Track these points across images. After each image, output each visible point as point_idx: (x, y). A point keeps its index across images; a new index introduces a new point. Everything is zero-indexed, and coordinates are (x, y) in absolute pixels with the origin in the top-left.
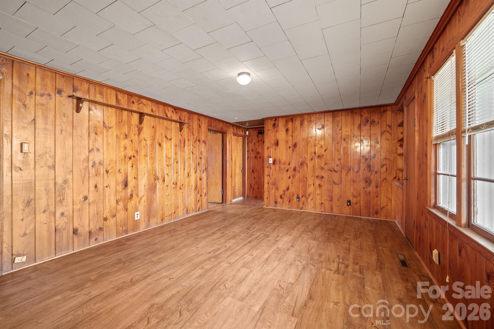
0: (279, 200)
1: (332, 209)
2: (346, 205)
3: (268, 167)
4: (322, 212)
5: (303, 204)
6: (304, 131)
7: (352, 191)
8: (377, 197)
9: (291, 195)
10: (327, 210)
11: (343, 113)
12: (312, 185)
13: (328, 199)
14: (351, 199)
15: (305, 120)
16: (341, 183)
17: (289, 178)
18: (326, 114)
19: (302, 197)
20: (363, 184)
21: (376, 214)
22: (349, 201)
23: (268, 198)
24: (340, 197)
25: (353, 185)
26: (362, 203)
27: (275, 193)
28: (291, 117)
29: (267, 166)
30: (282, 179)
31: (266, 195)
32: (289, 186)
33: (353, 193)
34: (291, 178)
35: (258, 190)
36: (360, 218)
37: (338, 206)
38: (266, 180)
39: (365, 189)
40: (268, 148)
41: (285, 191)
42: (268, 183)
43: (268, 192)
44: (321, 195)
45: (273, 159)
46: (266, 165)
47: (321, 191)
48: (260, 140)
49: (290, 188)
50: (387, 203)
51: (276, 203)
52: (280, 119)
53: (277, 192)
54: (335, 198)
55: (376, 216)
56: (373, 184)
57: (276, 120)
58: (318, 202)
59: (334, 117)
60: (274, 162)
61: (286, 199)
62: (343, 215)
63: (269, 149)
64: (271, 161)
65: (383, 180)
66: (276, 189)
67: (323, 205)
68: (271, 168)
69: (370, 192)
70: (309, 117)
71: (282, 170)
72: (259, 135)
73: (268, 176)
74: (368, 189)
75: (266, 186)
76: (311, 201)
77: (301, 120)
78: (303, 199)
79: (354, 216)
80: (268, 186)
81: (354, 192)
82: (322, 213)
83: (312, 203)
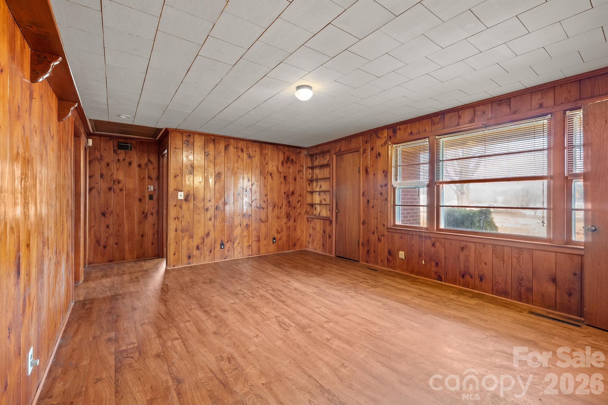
0: (195, 252)
1: (259, 250)
2: (271, 243)
3: (175, 206)
4: (250, 255)
5: (228, 251)
6: (229, 159)
7: (277, 227)
8: (295, 230)
9: (213, 242)
10: (255, 251)
11: (270, 146)
12: (239, 226)
13: (256, 240)
14: (276, 235)
15: (231, 145)
16: (267, 221)
17: (210, 219)
18: (254, 143)
19: (228, 242)
20: (285, 220)
21: (294, 246)
22: (274, 239)
23: (176, 254)
24: (267, 236)
25: (278, 221)
26: (285, 238)
27: (189, 243)
28: (213, 138)
29: (175, 204)
30: (199, 222)
31: (171, 248)
32: (210, 230)
33: (277, 230)
34: (213, 219)
35: (115, 246)
36: (284, 253)
37: (265, 246)
38: (172, 225)
39: (287, 224)
40: (175, 177)
41: (204, 238)
42: (176, 231)
43: (175, 243)
44: (249, 236)
45: (185, 193)
46: (171, 203)
47: (249, 232)
48: (121, 159)
49: (211, 233)
50: (301, 234)
51: (189, 257)
52: (197, 137)
53: (191, 242)
54: (262, 237)
55: (294, 248)
56: (292, 220)
57: (189, 136)
58: (246, 244)
59: (261, 149)
60: (187, 199)
61: (206, 250)
62: (270, 254)
63: (177, 177)
64: (181, 196)
65: (299, 215)
66: (190, 238)
67: (251, 247)
68: (181, 207)
69: (290, 227)
70: (235, 143)
71: (199, 209)
72: (119, 151)
73: (175, 219)
74: (288, 224)
75: (172, 235)
76: (237, 246)
77: (226, 144)
78: (228, 245)
79: (279, 252)
80: (176, 235)
81: (279, 229)
82: (250, 257)
83: (239, 247)
